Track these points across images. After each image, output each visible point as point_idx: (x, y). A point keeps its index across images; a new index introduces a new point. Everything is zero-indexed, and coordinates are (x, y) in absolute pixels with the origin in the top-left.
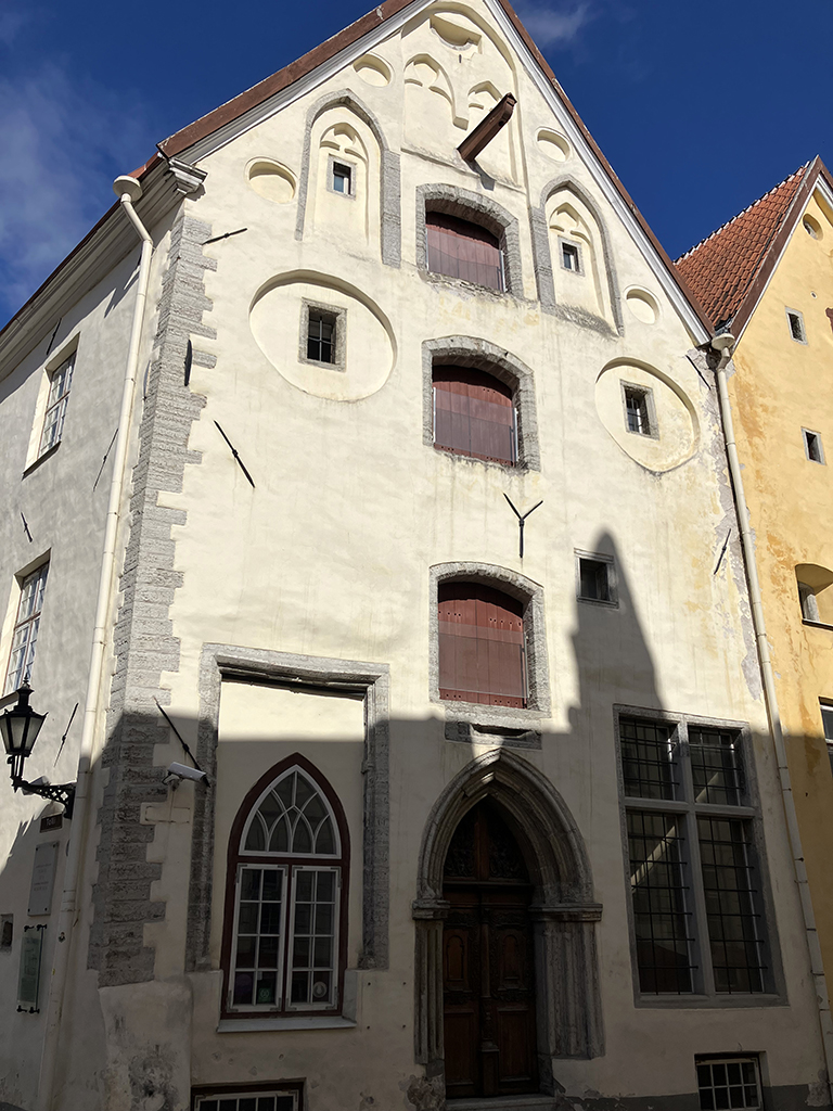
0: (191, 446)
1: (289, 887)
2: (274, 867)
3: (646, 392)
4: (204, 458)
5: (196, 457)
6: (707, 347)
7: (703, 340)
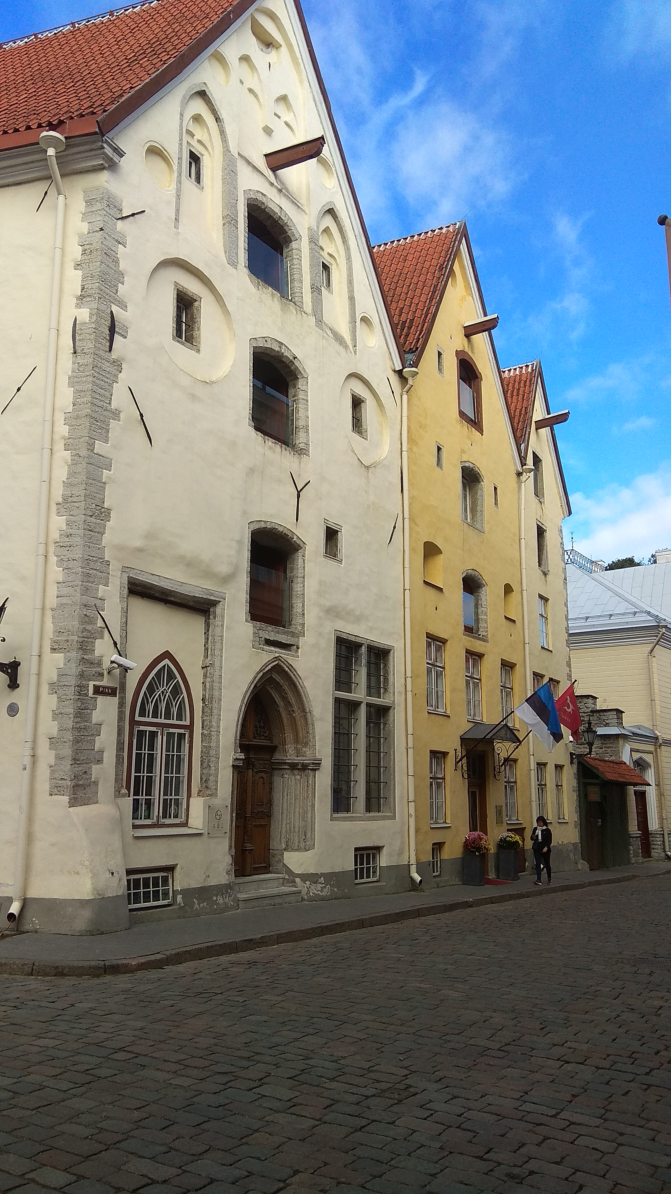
0: (114, 405)
1: (160, 741)
2: (154, 729)
3: (363, 401)
4: (122, 415)
5: (116, 415)
6: (400, 373)
7: (399, 367)
